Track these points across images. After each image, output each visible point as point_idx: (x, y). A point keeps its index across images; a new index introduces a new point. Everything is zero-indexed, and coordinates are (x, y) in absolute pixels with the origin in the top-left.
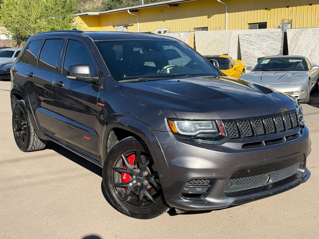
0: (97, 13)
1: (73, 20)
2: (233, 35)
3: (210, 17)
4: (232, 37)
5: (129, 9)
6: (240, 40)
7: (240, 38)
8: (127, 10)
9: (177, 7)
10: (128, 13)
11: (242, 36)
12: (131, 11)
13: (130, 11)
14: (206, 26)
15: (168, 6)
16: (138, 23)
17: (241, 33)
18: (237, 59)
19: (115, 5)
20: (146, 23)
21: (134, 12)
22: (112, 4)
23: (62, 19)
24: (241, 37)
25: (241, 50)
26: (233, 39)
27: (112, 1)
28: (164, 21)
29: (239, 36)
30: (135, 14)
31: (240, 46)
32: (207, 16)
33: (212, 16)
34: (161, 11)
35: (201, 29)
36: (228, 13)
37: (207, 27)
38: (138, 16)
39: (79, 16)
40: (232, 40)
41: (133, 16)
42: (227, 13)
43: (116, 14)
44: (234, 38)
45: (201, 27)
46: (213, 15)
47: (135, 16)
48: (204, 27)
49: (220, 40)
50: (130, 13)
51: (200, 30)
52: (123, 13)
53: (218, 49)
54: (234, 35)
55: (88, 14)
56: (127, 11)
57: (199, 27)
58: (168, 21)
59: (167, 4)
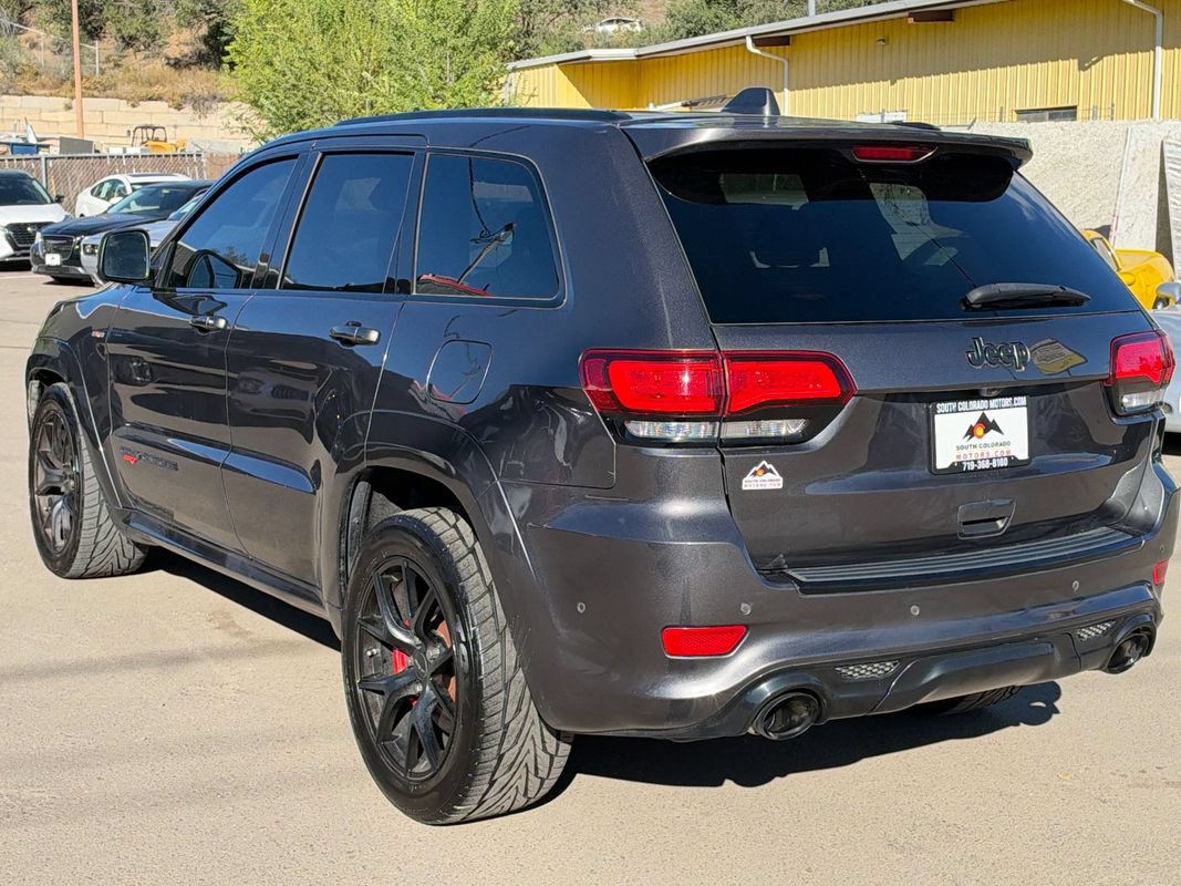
0: (629, 53)
1: (501, 80)
2: (1137, 141)
3: (1090, 66)
4: (1133, 148)
5: (752, 36)
6: (1167, 165)
7: (1166, 154)
8: (744, 37)
9: (948, 23)
10: (750, 53)
11: (1176, 145)
12: (760, 41)
13: (754, 41)
14: (1070, 104)
15: (911, 20)
16: (786, 90)
17: (1172, 134)
18: (1152, 248)
19: (717, 21)
20: (819, 89)
21: (774, 48)
22: (708, 14)
23: (453, 76)
24: (1171, 152)
25: (1171, 206)
26: (1134, 159)
27: (707, 3)
28: (892, 84)
29: (1166, 147)
30: (777, 55)
31: (1169, 190)
32: (1074, 63)
33: (1095, 63)
34: (883, 40)
35: (1047, 113)
36: (1164, 47)
37: (1075, 107)
38: (786, 63)
39: (558, 63)
40: (1130, 162)
41: (767, 64)
42: (1159, 49)
43: (703, 54)
44: (1139, 156)
45: (1049, 106)
46: (1102, 58)
47: (777, 61)
48: (1059, 105)
49: (1088, 162)
50: (757, 51)
51: (1042, 120)
52: (728, 51)
53: (1078, 201)
54: (1140, 142)
55: (589, 57)
56: (745, 44)
57: (1038, 107)
58: (910, 79)
59: (906, 14)
